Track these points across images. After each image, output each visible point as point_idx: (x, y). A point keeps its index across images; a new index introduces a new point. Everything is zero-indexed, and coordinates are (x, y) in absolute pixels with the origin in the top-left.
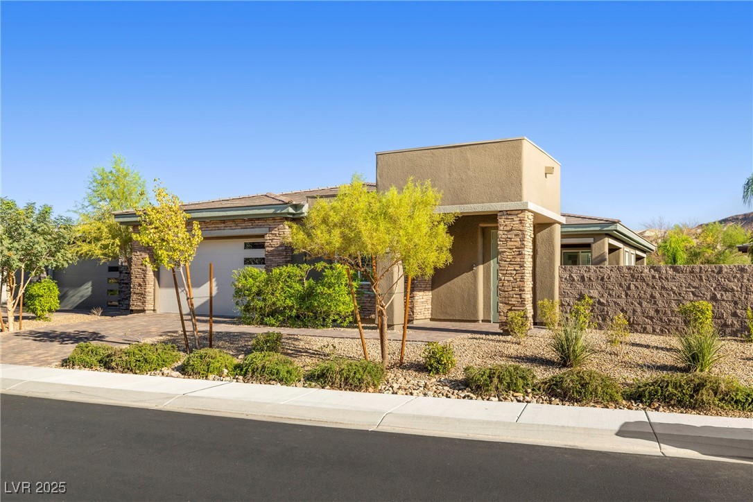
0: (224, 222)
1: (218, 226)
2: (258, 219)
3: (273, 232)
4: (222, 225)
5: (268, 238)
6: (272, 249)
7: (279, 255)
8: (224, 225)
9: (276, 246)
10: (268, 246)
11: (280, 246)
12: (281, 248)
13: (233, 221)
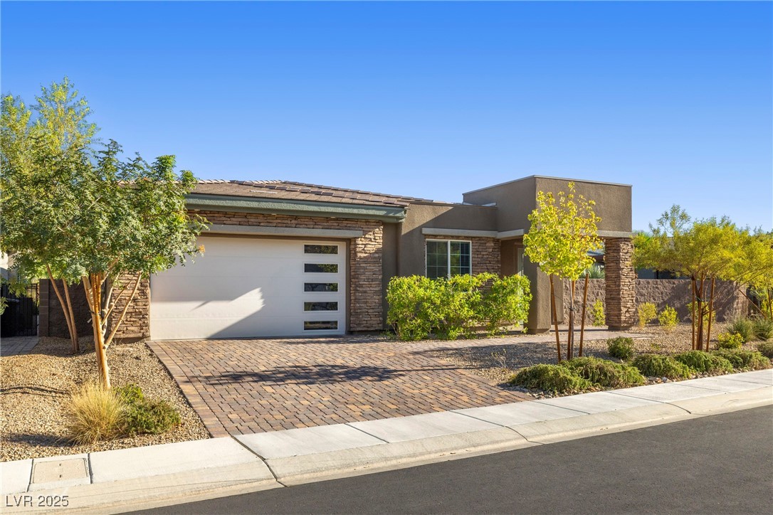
0: (296, 218)
1: (286, 222)
2: (346, 219)
3: (367, 236)
4: (293, 221)
5: (361, 243)
6: (367, 255)
7: (375, 262)
8: (296, 222)
9: (372, 252)
10: (360, 252)
11: (376, 252)
12: (377, 255)
13: (311, 218)
